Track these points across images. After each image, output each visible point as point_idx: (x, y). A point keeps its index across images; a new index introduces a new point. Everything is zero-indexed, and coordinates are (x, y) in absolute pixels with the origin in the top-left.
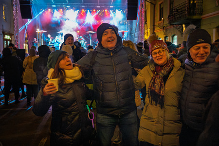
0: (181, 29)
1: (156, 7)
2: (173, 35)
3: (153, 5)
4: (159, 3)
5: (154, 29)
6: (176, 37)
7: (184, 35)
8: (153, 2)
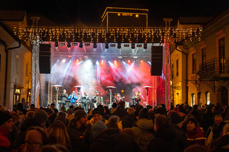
0: (213, 85)
1: (188, 57)
2: (206, 91)
3: (185, 55)
4: (192, 53)
5: (187, 83)
6: (209, 94)
7: (216, 93)
8: (186, 51)
